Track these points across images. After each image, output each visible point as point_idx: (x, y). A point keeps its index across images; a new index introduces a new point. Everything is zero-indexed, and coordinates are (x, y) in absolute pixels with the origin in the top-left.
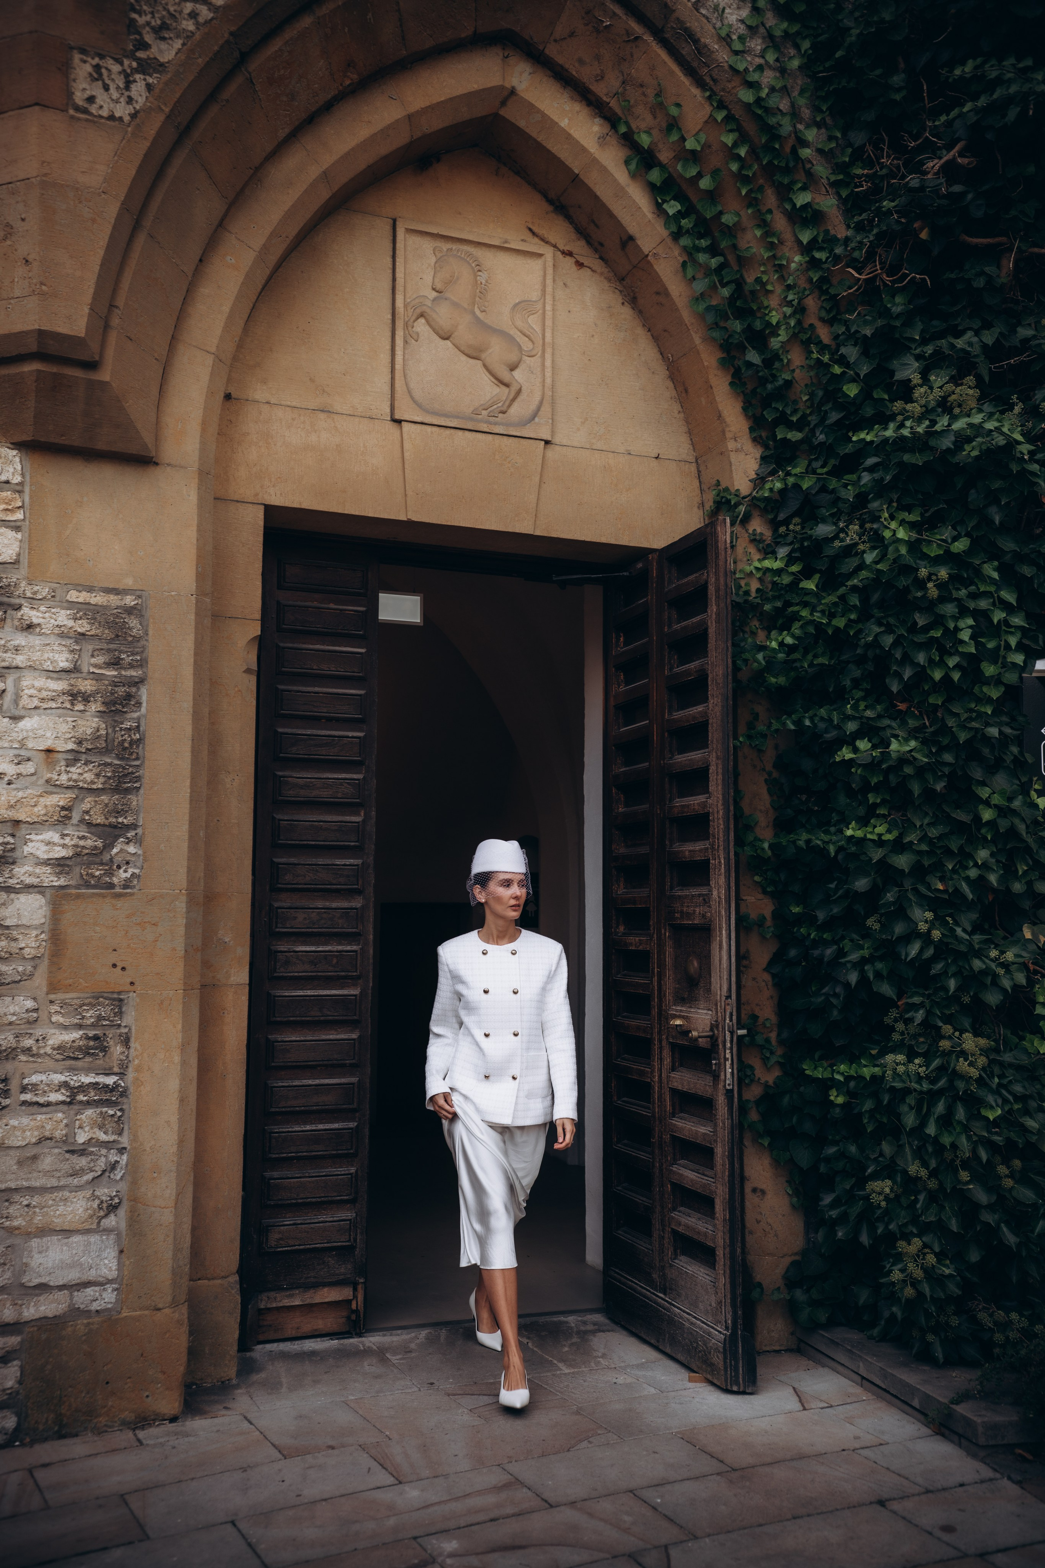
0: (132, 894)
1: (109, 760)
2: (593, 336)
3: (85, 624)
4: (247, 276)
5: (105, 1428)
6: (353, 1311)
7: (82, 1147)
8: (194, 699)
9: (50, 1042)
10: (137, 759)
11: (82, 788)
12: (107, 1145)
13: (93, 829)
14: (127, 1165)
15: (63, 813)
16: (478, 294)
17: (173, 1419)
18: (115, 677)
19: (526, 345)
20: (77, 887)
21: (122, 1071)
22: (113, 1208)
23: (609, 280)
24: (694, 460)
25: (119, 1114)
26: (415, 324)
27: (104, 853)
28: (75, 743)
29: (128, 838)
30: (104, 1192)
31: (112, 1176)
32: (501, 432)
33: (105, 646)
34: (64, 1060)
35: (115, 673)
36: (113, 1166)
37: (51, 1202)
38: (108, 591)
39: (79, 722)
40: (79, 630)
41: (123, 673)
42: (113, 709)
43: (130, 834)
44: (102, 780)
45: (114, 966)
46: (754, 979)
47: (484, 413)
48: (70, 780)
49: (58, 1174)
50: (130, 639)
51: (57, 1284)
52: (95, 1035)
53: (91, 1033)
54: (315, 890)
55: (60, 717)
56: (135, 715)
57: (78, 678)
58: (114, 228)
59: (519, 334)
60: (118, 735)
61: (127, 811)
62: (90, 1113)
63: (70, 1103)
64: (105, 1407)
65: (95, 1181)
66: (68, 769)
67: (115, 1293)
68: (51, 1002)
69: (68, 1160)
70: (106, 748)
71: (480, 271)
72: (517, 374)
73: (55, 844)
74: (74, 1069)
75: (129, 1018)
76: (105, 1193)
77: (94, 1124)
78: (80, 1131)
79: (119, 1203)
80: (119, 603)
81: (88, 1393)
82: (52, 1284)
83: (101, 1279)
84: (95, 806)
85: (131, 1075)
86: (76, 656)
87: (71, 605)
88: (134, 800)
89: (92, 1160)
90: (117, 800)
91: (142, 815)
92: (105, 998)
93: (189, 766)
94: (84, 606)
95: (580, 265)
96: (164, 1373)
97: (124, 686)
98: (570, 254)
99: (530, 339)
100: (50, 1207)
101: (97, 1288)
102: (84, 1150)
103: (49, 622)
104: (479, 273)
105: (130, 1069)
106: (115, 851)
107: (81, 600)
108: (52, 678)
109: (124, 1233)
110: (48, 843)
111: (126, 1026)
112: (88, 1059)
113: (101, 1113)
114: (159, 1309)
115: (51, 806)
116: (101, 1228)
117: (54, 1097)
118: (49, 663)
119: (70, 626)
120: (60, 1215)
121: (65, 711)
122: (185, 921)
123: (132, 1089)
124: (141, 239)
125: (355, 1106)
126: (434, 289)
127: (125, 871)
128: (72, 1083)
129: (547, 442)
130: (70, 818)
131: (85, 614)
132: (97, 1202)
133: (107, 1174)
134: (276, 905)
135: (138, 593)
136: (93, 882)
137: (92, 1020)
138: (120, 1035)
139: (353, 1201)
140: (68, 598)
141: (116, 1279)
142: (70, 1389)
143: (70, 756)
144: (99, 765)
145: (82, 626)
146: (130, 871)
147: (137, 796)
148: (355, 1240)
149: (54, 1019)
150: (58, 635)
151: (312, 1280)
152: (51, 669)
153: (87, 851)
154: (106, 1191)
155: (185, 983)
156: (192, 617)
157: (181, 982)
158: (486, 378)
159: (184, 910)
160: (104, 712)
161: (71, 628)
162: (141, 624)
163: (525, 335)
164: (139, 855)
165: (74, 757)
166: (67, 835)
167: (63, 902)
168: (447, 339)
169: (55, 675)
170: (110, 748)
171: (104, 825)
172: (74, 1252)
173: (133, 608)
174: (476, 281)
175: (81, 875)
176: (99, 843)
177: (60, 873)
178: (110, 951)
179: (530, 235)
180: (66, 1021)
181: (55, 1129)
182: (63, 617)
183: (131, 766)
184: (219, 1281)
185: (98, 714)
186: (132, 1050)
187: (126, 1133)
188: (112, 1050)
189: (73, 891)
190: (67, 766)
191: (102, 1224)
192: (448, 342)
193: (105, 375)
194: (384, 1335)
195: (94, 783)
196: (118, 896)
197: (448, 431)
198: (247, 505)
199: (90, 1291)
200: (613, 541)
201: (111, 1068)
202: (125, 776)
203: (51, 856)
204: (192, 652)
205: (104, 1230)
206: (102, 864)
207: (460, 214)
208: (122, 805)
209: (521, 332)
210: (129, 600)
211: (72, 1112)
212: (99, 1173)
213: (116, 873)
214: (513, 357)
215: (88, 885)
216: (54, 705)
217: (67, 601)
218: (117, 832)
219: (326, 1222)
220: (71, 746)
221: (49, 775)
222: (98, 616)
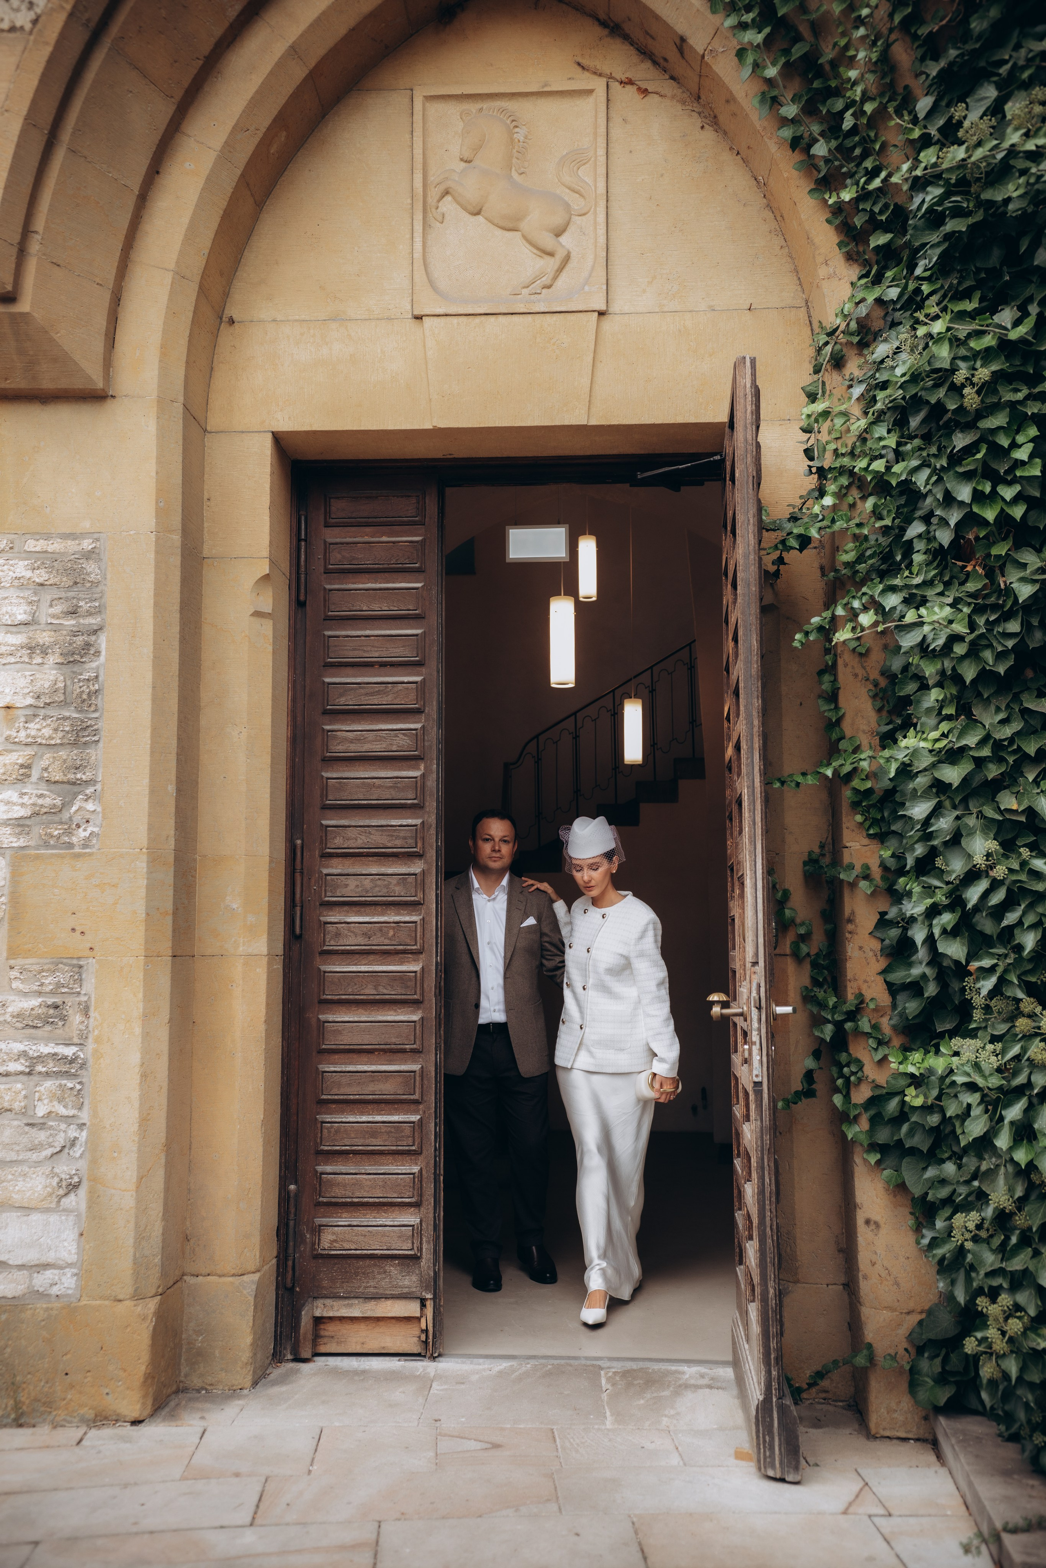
0: (90, 854)
1: (67, 714)
2: (662, 175)
3: (43, 574)
4: (208, 179)
5: (64, 1423)
6: (422, 1331)
7: (41, 1121)
8: (155, 643)
9: (10, 1010)
10: (95, 711)
11: (40, 744)
12: (67, 1119)
13: (53, 787)
14: (86, 1143)
15: (22, 771)
16: (516, 154)
17: (136, 1422)
18: (74, 626)
19: (577, 203)
20: (37, 847)
21: (82, 1042)
22: (73, 1187)
23: (684, 103)
24: (803, 304)
25: (78, 1087)
26: (440, 204)
27: (63, 811)
28: (33, 697)
29: (86, 795)
30: (64, 1169)
31: (71, 1153)
32: (542, 310)
33: (63, 595)
34: (23, 1028)
35: (73, 622)
36: (73, 1142)
37: (10, 1177)
38: (65, 536)
39: (38, 676)
40: (37, 580)
41: (82, 621)
42: (72, 659)
43: (89, 791)
44: (60, 734)
45: (73, 930)
46: (861, 948)
47: (525, 291)
48: (28, 736)
49: (17, 1148)
50: (88, 585)
51: (16, 1263)
52: (54, 1003)
53: (50, 1001)
54: (368, 855)
55: (18, 672)
56: (94, 665)
57: (36, 630)
58: (18, 146)
59: (567, 191)
60: (76, 686)
61: (86, 767)
62: (49, 1084)
63: (30, 1074)
64: (64, 1399)
65: (55, 1157)
66: (26, 725)
67: (75, 1278)
68: (12, 968)
69: (27, 1133)
70: (65, 701)
71: (516, 127)
72: (564, 239)
73: (14, 804)
74: (34, 1039)
75: (89, 986)
76: (64, 1171)
77: (53, 1097)
78: (40, 1103)
79: (80, 1182)
80: (77, 548)
81: (47, 1382)
82: (11, 1262)
83: (61, 1263)
84: (54, 762)
85: (91, 1046)
86: (34, 608)
87: (29, 555)
88: (93, 753)
89: (51, 1135)
90: (76, 755)
91: (101, 771)
92: (65, 964)
93: (150, 716)
94: (42, 555)
95: (645, 92)
96: (125, 1371)
97: (83, 635)
98: (630, 82)
99: (581, 195)
100: (9, 1182)
101: (56, 1272)
102: (44, 1124)
103: (7, 575)
104: (516, 130)
105: (90, 1040)
106: (74, 808)
107: (38, 549)
108: (12, 633)
109: (84, 1215)
110: (8, 803)
111: (85, 994)
112: (48, 1028)
113: (61, 1085)
114: (120, 1301)
115: (10, 764)
116: (61, 1208)
117: (14, 1067)
118: (7, 617)
119: (28, 576)
120: (19, 1191)
121: (23, 665)
122: (145, 881)
123: (91, 1062)
124: (60, 156)
125: (416, 1097)
126: (462, 160)
127: (85, 830)
128: (31, 1053)
129: (601, 314)
130: (29, 776)
131: (43, 563)
132: (56, 1180)
133: (66, 1150)
134: (325, 871)
135: (96, 536)
136: (52, 842)
137: (51, 987)
138: (79, 1004)
139: (417, 1205)
140: (26, 548)
141: (76, 1264)
142: (29, 1376)
143: (29, 712)
144: (58, 719)
145: (41, 576)
146: (90, 830)
147: (96, 750)
148: (420, 1249)
149: (14, 985)
150: (18, 587)
151: (372, 1290)
152: (9, 623)
153: (45, 810)
154: (65, 1168)
155: (146, 950)
156: (152, 556)
157: (142, 947)
158: (526, 251)
159: (145, 870)
160: (62, 664)
161: (29, 579)
162: (99, 568)
163: (574, 191)
164: (99, 813)
165: (33, 713)
166: (25, 794)
167: (22, 864)
168: (478, 213)
169: (14, 629)
170: (68, 701)
171: (63, 782)
172: (33, 1231)
173: (92, 551)
174: (512, 140)
175: (40, 836)
176: (58, 802)
177: (20, 834)
178: (69, 914)
179: (579, 70)
180: (25, 987)
181: (13, 1100)
182: (21, 569)
183: (90, 719)
184: (231, 1279)
185: (56, 666)
186: (91, 1020)
187: (86, 1108)
188: (71, 1019)
189: (33, 852)
190: (26, 722)
191: (62, 1203)
192: (480, 218)
193: (24, 306)
194: (464, 1363)
195: (53, 738)
196: (78, 856)
197: (478, 320)
198: (253, 434)
199: (49, 1274)
200: (692, 420)
201: (71, 1039)
202: (85, 729)
203: (10, 816)
204: (152, 593)
205: (64, 1210)
206: (61, 823)
207: (492, 65)
208: (81, 760)
209: (569, 188)
210: (87, 544)
211: (32, 1084)
212: (58, 1149)
213: (75, 832)
214: (558, 220)
215: (46, 845)
216: (13, 660)
217: (26, 551)
218: (76, 789)
219: (386, 1226)
220: (29, 701)
221: (8, 733)
222: (55, 564)
